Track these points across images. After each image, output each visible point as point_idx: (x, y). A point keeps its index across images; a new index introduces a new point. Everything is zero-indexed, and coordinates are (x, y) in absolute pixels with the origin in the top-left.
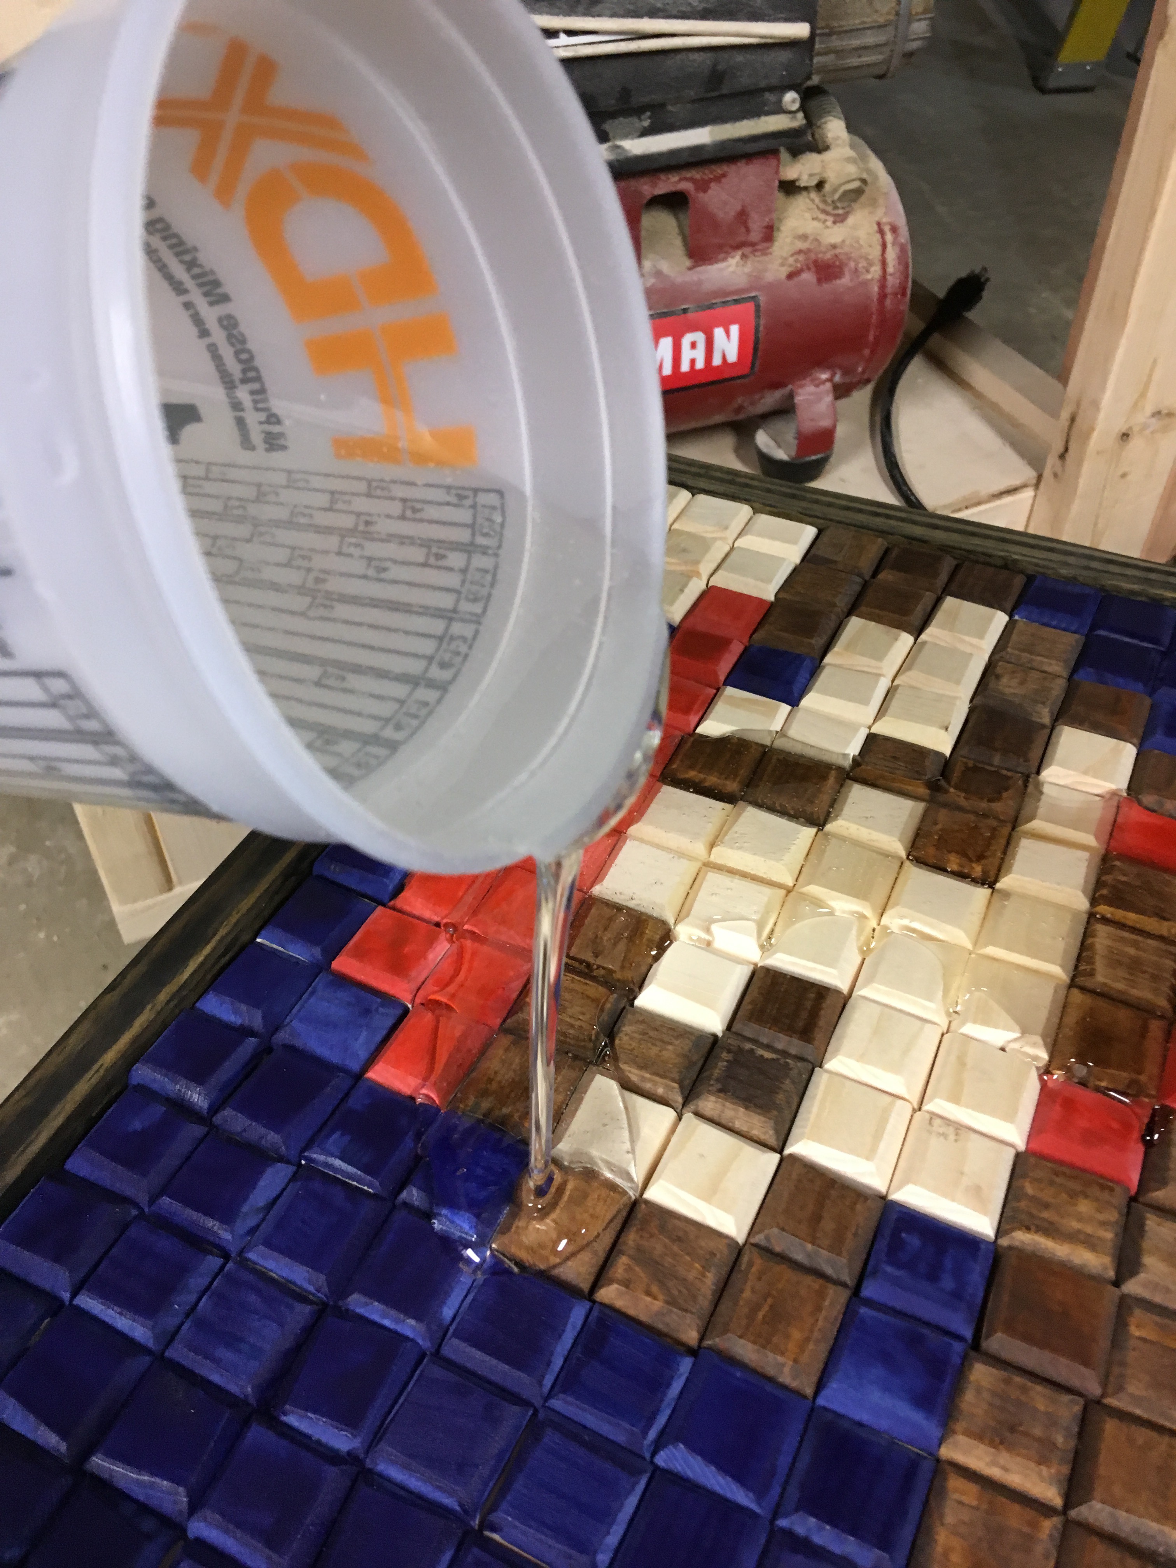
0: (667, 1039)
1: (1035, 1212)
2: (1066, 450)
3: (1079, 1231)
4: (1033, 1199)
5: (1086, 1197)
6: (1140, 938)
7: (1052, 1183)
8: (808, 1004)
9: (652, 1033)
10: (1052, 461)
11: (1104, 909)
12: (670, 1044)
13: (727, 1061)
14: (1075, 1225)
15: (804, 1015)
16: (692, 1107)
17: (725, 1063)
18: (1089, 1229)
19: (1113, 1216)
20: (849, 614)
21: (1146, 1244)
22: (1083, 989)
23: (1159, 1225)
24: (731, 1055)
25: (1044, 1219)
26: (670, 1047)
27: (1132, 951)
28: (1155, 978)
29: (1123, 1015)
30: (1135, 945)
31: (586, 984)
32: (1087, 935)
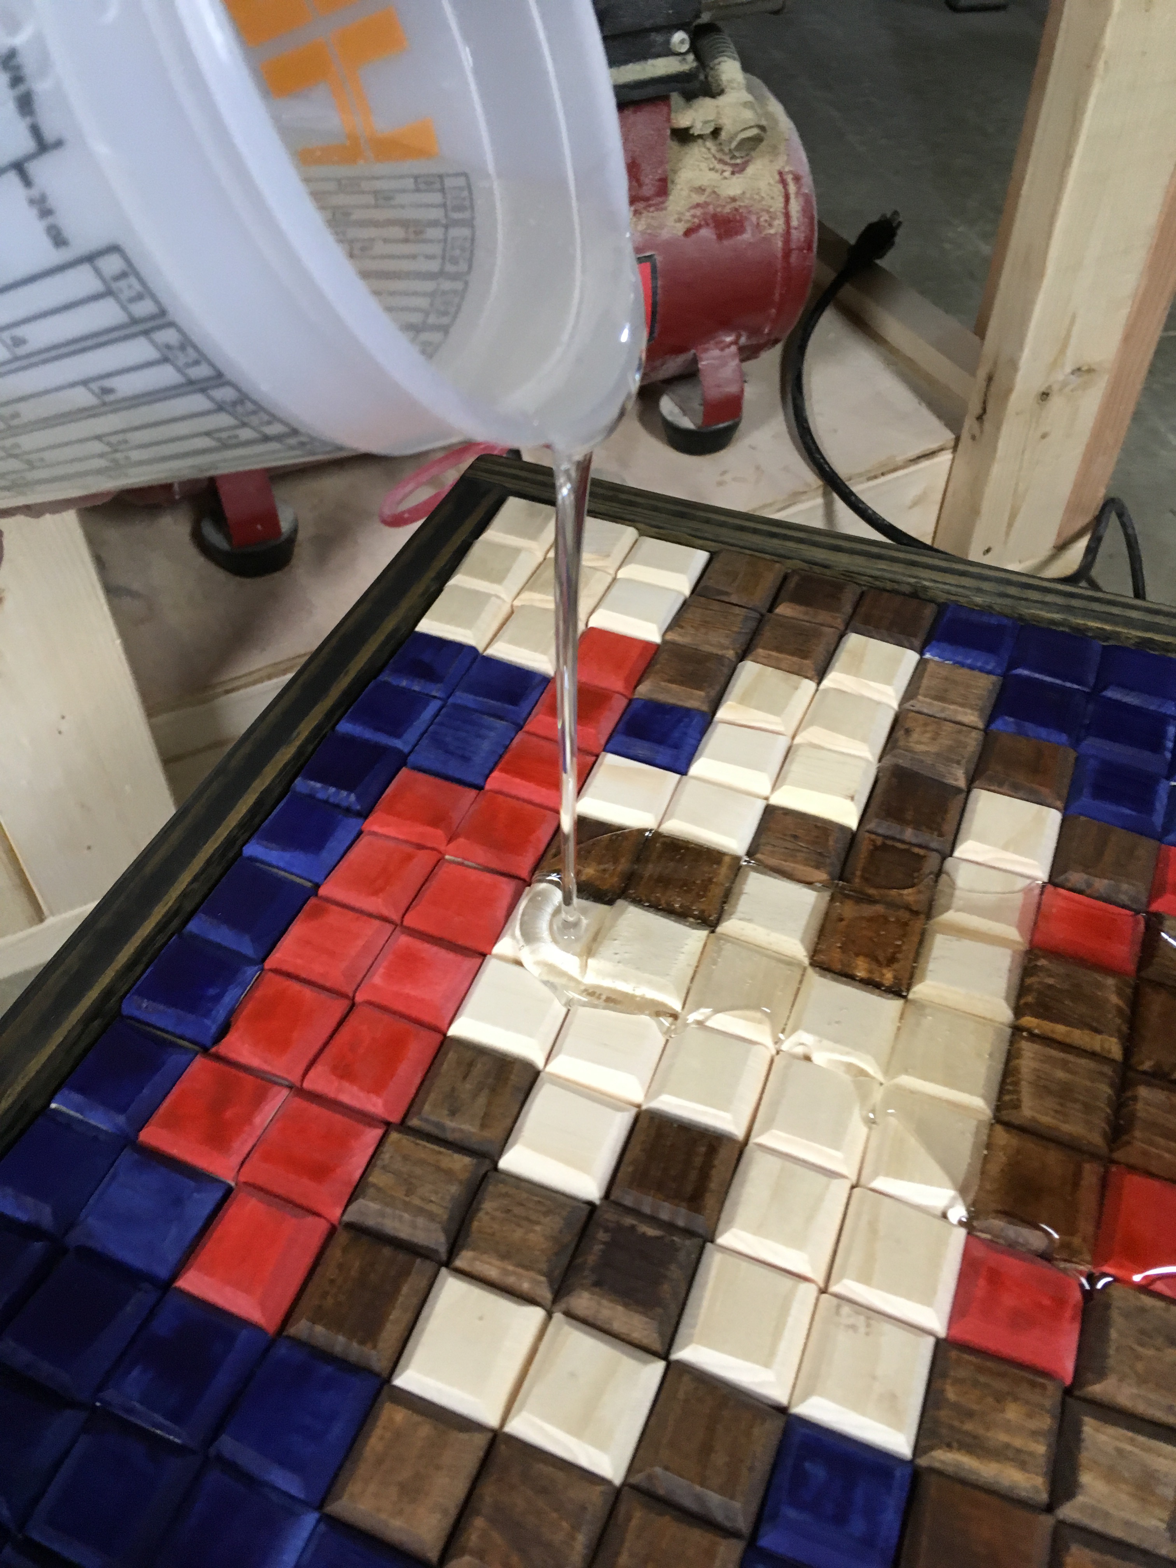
0: (534, 1217)
1: (956, 1423)
2: (984, 410)
3: (1007, 1446)
4: (956, 1407)
5: (1016, 1399)
6: (1071, 1058)
7: (976, 1384)
8: (698, 1161)
9: (517, 1210)
10: (969, 423)
11: (1028, 1021)
12: (538, 1223)
13: (604, 1243)
14: (1003, 1437)
15: (693, 1175)
16: (563, 1305)
17: (601, 1247)
18: (1018, 1442)
19: (1045, 1422)
20: (742, 657)
21: (1085, 1457)
22: (1008, 1125)
23: (1097, 1430)
24: (609, 1234)
25: (967, 1433)
26: (538, 1228)
27: (1060, 1074)
28: (1088, 1108)
29: (1053, 1158)
30: (1064, 1065)
31: (440, 1153)
32: (1011, 1055)
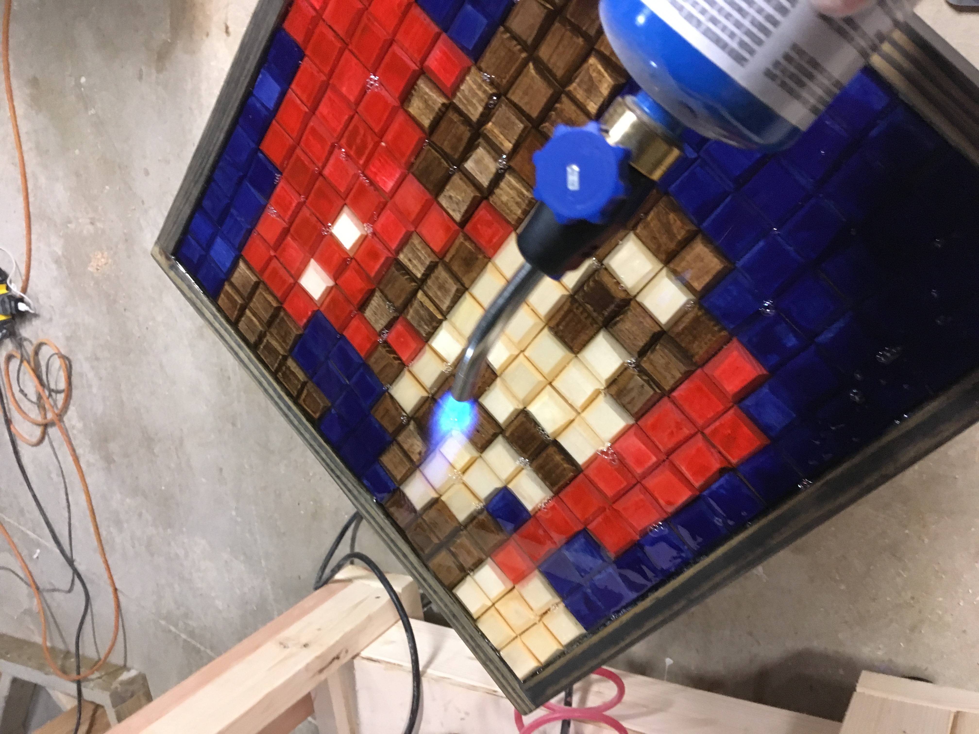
0: (626, 332)
1: (522, 202)
3: (511, 189)
4: (520, 207)
5: (502, 202)
6: (434, 298)
7: (511, 211)
8: (564, 323)
9: (632, 337)
10: (344, 660)
11: (439, 317)
12: (626, 329)
13: (606, 311)
14: (511, 192)
15: (567, 319)
16: (629, 298)
18: (508, 189)
19: (497, 191)
20: (462, 525)
21: (492, 177)
22: (463, 285)
23: (484, 182)
24: (603, 312)
25: (520, 198)
26: (627, 327)
28: (437, 278)
29: (455, 268)
30: (437, 296)
31: (652, 373)
32: (451, 308)
